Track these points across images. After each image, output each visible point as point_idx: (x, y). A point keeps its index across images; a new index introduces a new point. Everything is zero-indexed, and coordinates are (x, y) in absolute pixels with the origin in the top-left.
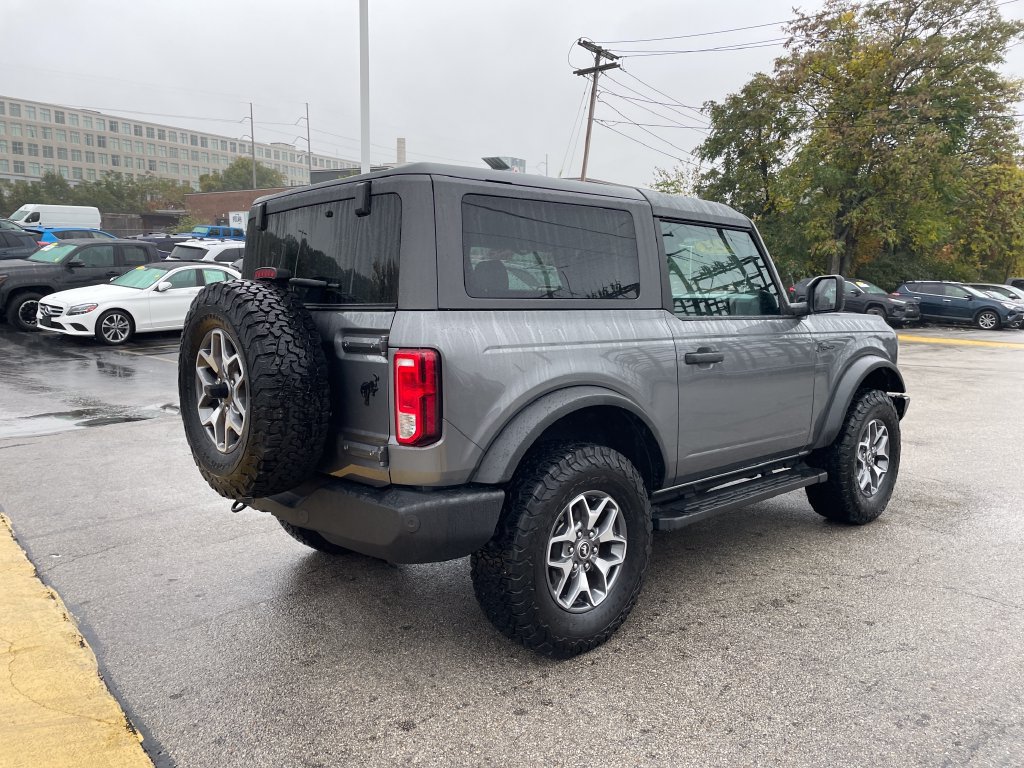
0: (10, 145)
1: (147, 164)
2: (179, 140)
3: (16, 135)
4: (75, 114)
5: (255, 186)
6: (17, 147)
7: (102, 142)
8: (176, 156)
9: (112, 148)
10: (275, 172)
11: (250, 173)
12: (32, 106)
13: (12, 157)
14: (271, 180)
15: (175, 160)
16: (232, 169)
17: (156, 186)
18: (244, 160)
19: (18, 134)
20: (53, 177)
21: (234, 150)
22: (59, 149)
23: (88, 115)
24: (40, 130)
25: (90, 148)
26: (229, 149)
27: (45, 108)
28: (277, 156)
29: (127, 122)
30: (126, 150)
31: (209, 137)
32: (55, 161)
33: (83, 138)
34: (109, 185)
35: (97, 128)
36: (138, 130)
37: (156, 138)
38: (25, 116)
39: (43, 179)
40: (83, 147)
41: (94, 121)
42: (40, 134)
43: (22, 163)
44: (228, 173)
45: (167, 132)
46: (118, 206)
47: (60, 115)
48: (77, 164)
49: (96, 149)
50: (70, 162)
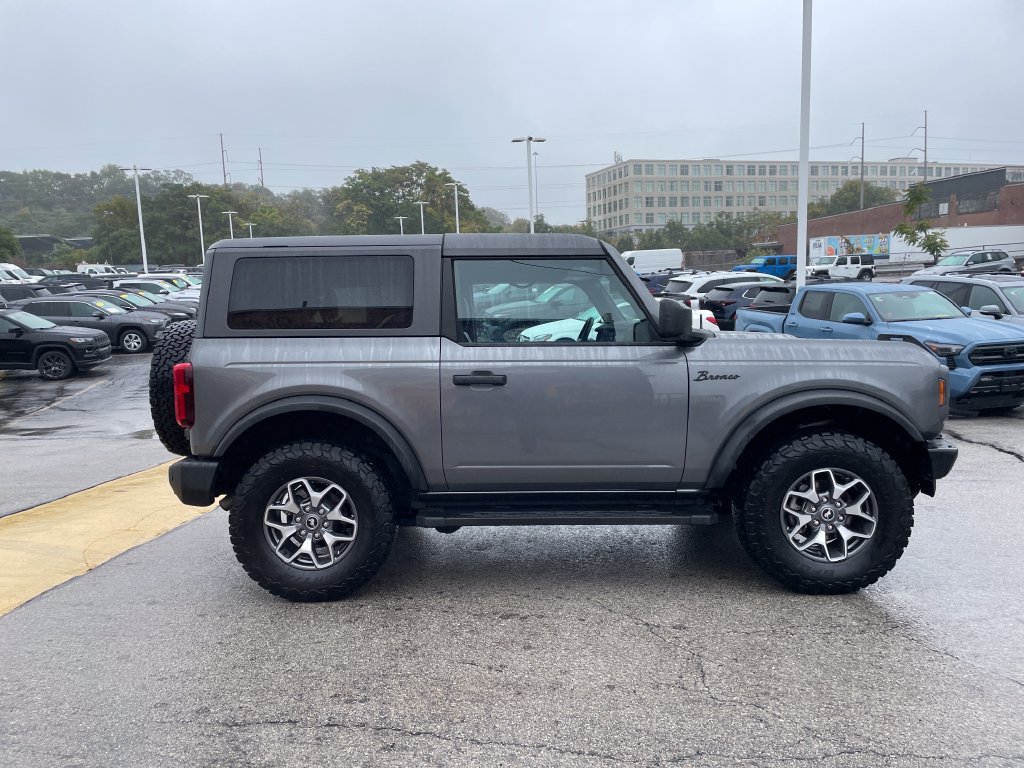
0: (644, 200)
1: (757, 200)
2: (789, 173)
3: (649, 191)
4: (697, 164)
5: (862, 207)
6: (649, 202)
7: (718, 187)
8: (785, 189)
9: (727, 190)
10: (887, 190)
11: (858, 195)
12: (662, 164)
13: (645, 210)
14: (882, 199)
15: (783, 193)
16: (840, 193)
17: (763, 221)
18: (853, 182)
19: (651, 191)
20: (674, 223)
21: (846, 173)
22: (683, 198)
23: (708, 163)
24: (668, 184)
25: (708, 193)
26: (840, 172)
27: (673, 164)
28: (893, 172)
29: (740, 164)
30: (739, 190)
31: (820, 165)
32: (678, 209)
33: (702, 185)
34: (719, 225)
35: (715, 175)
36: (751, 169)
37: (768, 174)
38: (657, 174)
39: (667, 226)
40: (702, 193)
41: (713, 168)
42: (668, 188)
43: (652, 214)
44: (834, 199)
45: (778, 168)
46: (725, 243)
47: (684, 168)
48: (696, 209)
49: (712, 193)
50: (691, 209)
